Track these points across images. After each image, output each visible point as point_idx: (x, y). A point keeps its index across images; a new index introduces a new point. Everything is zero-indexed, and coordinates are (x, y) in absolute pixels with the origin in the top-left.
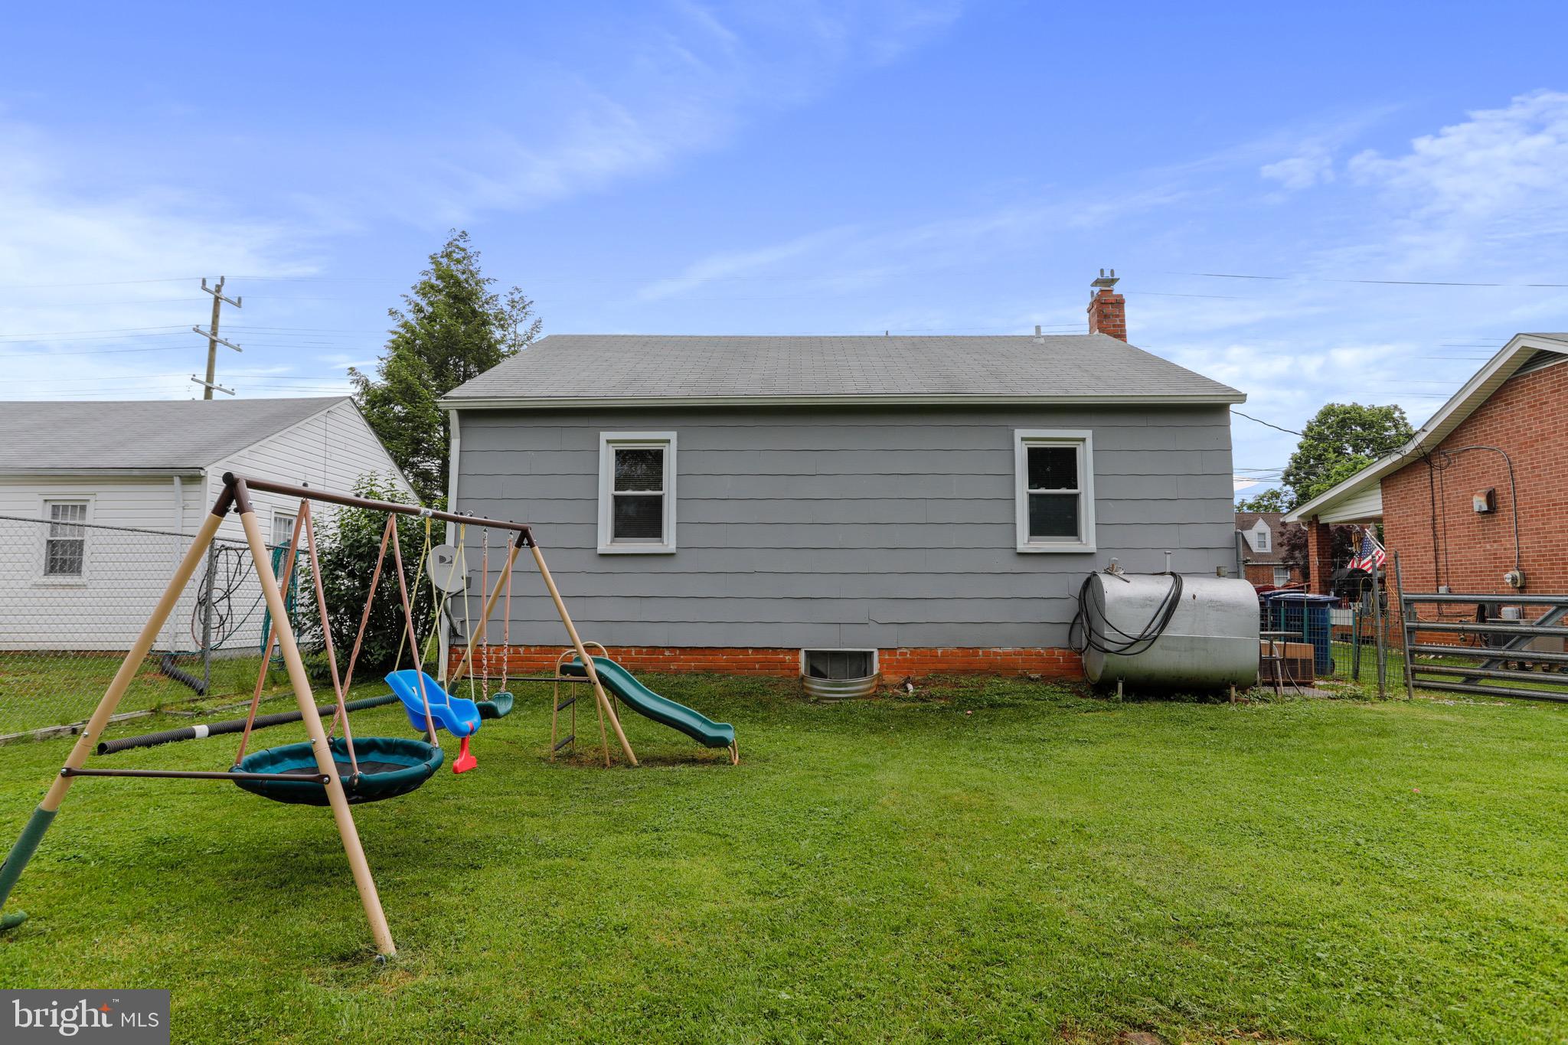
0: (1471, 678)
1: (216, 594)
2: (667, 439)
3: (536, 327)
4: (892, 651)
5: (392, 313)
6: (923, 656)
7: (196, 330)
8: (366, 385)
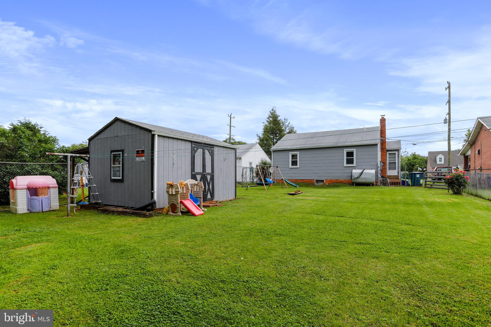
0: (432, 185)
1: (244, 174)
2: (298, 153)
3: (289, 123)
4: (327, 180)
5: (263, 123)
6: (331, 180)
7: (228, 125)
8: (260, 138)
